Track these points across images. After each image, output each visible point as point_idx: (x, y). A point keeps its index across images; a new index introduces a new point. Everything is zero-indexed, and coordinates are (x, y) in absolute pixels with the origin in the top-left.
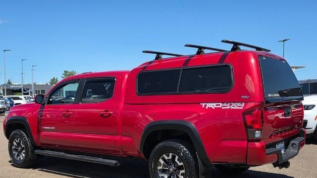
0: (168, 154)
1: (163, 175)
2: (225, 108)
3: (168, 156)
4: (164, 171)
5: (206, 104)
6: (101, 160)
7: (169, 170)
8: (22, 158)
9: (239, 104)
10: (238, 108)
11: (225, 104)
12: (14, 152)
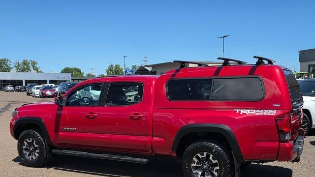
0: (202, 153)
1: (196, 171)
2: (259, 114)
3: (202, 155)
4: (196, 168)
5: (240, 110)
6: (130, 158)
7: (202, 167)
8: (34, 158)
9: (271, 111)
10: (271, 114)
11: (258, 111)
12: (25, 152)
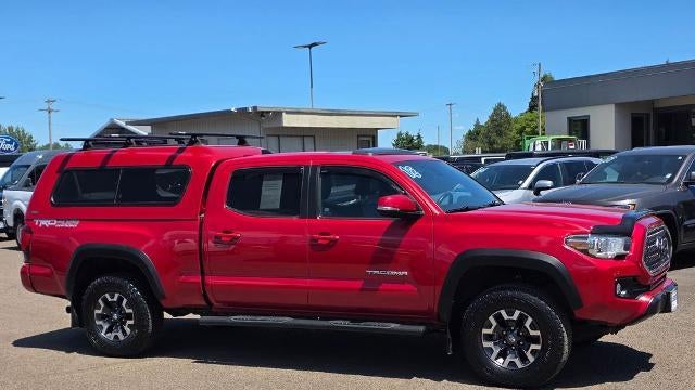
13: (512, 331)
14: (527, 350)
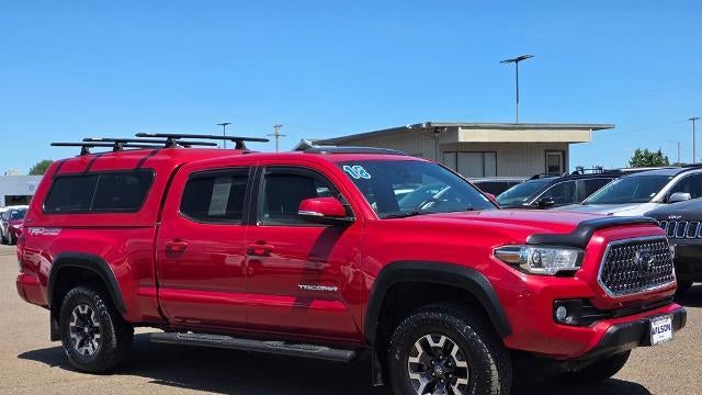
13: (440, 361)
14: (454, 384)
